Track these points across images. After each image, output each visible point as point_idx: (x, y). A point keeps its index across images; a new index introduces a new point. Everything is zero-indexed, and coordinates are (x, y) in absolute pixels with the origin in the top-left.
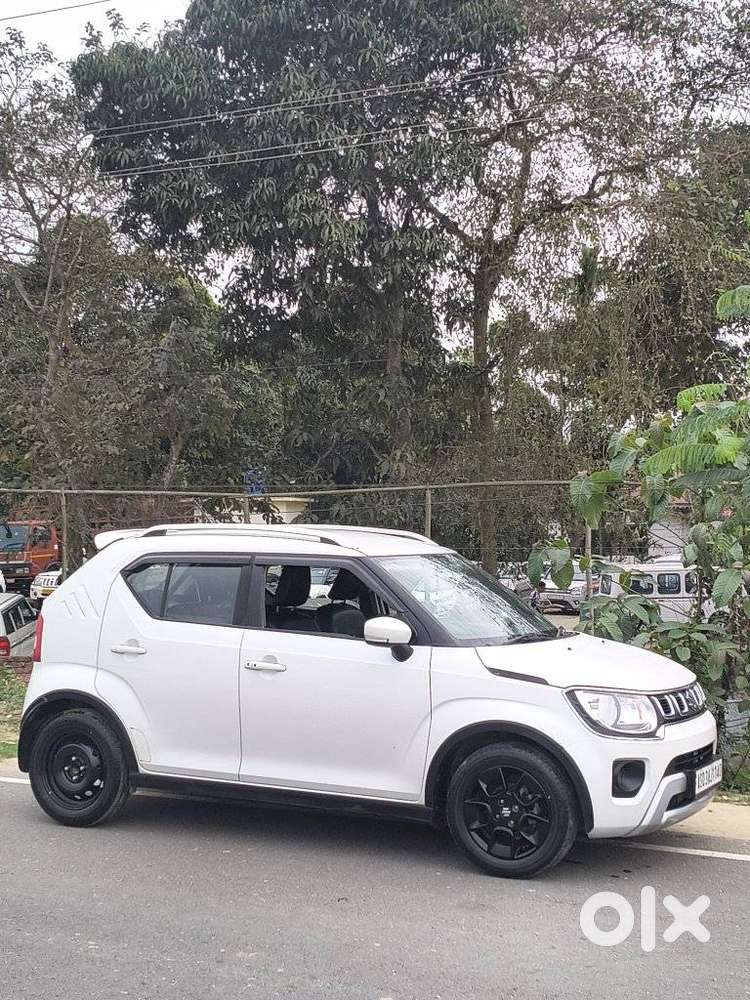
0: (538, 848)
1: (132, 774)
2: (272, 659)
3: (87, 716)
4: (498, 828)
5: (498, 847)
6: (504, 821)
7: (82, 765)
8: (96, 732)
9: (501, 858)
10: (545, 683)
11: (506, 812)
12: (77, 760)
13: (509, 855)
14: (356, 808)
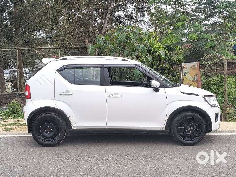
0: (198, 137)
1: (69, 130)
2: (116, 94)
3: (53, 114)
4: (187, 133)
5: (187, 138)
6: (189, 132)
7: (51, 129)
8: (56, 118)
9: (188, 141)
10: (198, 95)
11: (189, 129)
12: (49, 127)
13: (191, 140)
14: (145, 132)
